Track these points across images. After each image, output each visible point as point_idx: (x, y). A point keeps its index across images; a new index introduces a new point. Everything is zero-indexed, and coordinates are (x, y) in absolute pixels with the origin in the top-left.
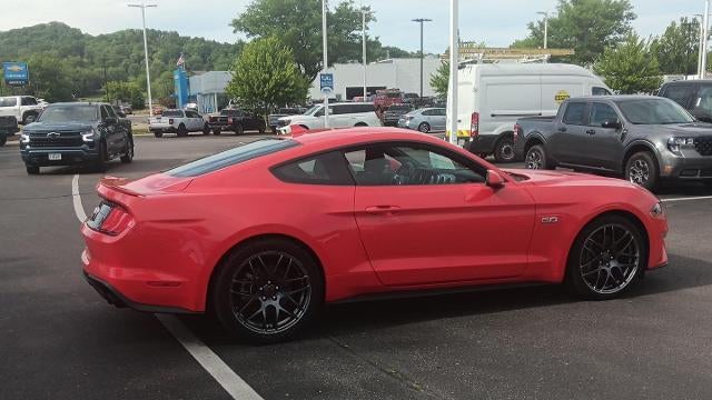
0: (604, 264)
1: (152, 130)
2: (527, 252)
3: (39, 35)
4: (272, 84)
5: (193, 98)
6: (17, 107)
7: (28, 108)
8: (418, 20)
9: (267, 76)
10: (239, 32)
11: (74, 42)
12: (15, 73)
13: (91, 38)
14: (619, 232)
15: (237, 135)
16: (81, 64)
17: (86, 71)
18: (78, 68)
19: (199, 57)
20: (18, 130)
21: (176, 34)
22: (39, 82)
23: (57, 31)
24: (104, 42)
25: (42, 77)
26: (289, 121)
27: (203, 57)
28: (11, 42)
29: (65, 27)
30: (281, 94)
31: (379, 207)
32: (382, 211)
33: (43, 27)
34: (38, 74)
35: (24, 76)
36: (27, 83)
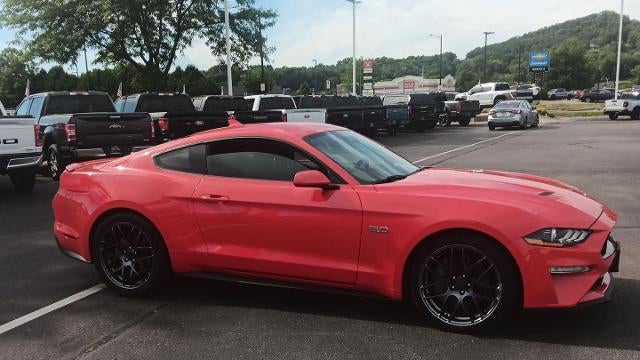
1: (606, 113)
6: (489, 92)
7: (500, 93)
12: (536, 60)
13: (636, 23)
22: (563, 68)
23: (607, 19)
25: (567, 63)
28: (564, 33)
29: (615, 15)
31: (212, 196)
32: (214, 200)
33: (594, 16)
34: (563, 61)
35: (545, 63)
36: (547, 69)
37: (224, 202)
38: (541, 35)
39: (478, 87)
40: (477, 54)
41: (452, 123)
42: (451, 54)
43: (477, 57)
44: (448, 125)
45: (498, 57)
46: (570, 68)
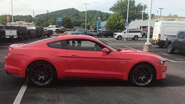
0: (141, 77)
2: (116, 71)
3: (69, 11)
4: (116, 24)
5: (100, 28)
6: (54, 28)
7: (57, 28)
8: (160, 9)
9: (115, 22)
10: (111, 11)
11: (76, 13)
13: (80, 12)
14: (146, 68)
15: (105, 37)
16: (77, 18)
17: (78, 20)
18: (77, 19)
19: (106, 17)
20: (53, 33)
21: (101, 11)
22: (65, 22)
23: (73, 10)
24: (83, 13)
26: (117, 34)
27: (107, 17)
28: (62, 13)
29: (75, 9)
30: (118, 27)
31: (73, 55)
32: (74, 57)
33: (70, 9)
34: (65, 20)
35: (61, 21)
36: (62, 22)
37: (77, 57)
38: (56, 13)
39: (50, 26)
40: (38, 16)
41: (46, 36)
42: (30, 15)
43: (38, 17)
44: (44, 37)
45: (44, 18)
46: (67, 23)
